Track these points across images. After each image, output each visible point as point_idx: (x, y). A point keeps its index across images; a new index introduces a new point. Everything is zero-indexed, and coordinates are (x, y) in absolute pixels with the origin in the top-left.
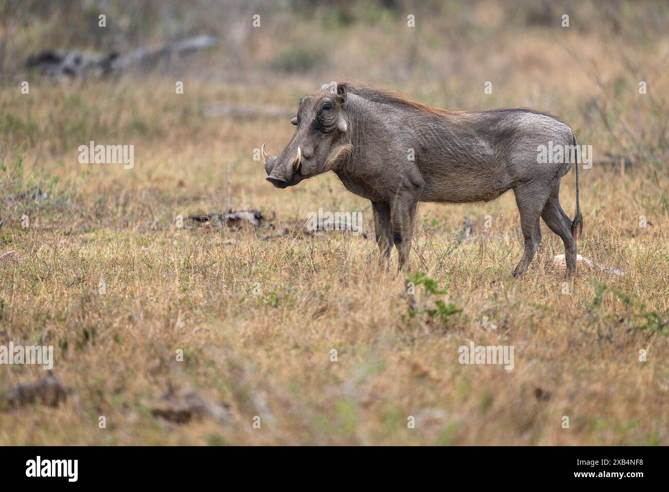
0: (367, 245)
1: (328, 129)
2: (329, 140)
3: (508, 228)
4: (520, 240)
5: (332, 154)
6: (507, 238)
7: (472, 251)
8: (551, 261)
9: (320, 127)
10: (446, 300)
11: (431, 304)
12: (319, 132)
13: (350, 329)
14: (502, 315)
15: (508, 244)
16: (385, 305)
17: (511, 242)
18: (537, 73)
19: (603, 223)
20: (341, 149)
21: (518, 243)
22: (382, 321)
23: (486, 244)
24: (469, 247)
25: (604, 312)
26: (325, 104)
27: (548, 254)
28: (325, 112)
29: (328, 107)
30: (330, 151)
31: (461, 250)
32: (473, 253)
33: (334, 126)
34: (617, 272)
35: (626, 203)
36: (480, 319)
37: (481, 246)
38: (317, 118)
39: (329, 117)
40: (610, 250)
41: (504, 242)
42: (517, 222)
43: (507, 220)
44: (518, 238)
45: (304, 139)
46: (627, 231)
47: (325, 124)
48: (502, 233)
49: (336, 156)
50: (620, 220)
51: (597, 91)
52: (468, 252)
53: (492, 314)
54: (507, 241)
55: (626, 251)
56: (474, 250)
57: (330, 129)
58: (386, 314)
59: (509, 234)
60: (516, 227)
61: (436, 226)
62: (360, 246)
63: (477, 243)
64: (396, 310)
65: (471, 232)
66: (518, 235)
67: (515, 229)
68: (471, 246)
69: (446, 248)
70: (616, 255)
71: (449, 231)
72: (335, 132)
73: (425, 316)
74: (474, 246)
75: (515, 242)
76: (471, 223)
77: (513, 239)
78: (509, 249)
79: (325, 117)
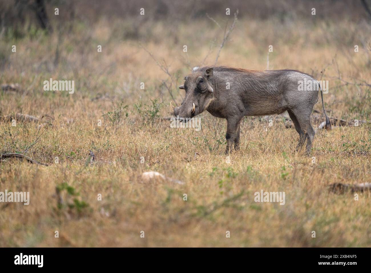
0: (32, 166)
1: (203, 92)
2: (204, 96)
3: (115, 157)
4: (122, 164)
5: (206, 103)
6: (114, 163)
7: (94, 170)
8: (141, 176)
9: (199, 91)
10: (80, 199)
11: (71, 201)
12: (199, 94)
13: (23, 216)
14: (112, 208)
15: (115, 166)
16: (43, 202)
17: (117, 165)
18: (130, 66)
19: (171, 154)
20: (210, 100)
21: (121, 166)
22: (43, 212)
23: (102, 166)
24: (92, 168)
25: (172, 206)
26: (200, 79)
27: (139, 172)
28: (201, 84)
29: (202, 81)
30: (204, 101)
31: (88, 170)
32: (95, 171)
33: (206, 90)
34: (180, 183)
35: (184, 142)
36: (99, 210)
37: (100, 167)
38: (197, 87)
39: (203, 86)
40: (175, 170)
41: (113, 165)
42: (120, 153)
43: (114, 152)
44: (121, 163)
45: (192, 98)
46: (185, 158)
47: (202, 89)
48: (112, 160)
49: (208, 104)
50: (181, 152)
51: (166, 77)
52: (92, 171)
53: (107, 207)
54: (115, 164)
55: (185, 170)
56: (95, 170)
57: (204, 91)
58: (44, 207)
59: (116, 160)
60: (120, 156)
61: (73, 156)
62: (29, 168)
63: (97, 166)
64: (50, 205)
65: (93, 159)
66: (121, 161)
67: (119, 157)
68: (93, 167)
69: (79, 169)
70: (179, 173)
71: (81, 159)
72: (207, 93)
73: (67, 209)
74: (96, 167)
75: (120, 165)
76: (94, 154)
77: (118, 163)
78: (116, 169)
79: (202, 86)
